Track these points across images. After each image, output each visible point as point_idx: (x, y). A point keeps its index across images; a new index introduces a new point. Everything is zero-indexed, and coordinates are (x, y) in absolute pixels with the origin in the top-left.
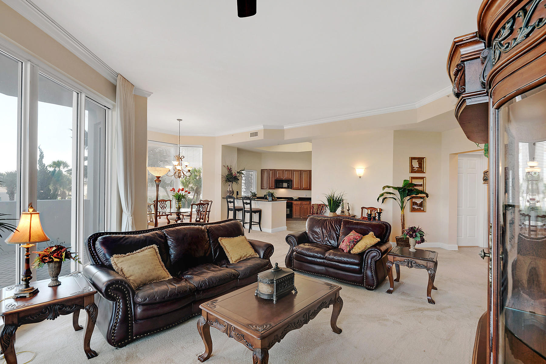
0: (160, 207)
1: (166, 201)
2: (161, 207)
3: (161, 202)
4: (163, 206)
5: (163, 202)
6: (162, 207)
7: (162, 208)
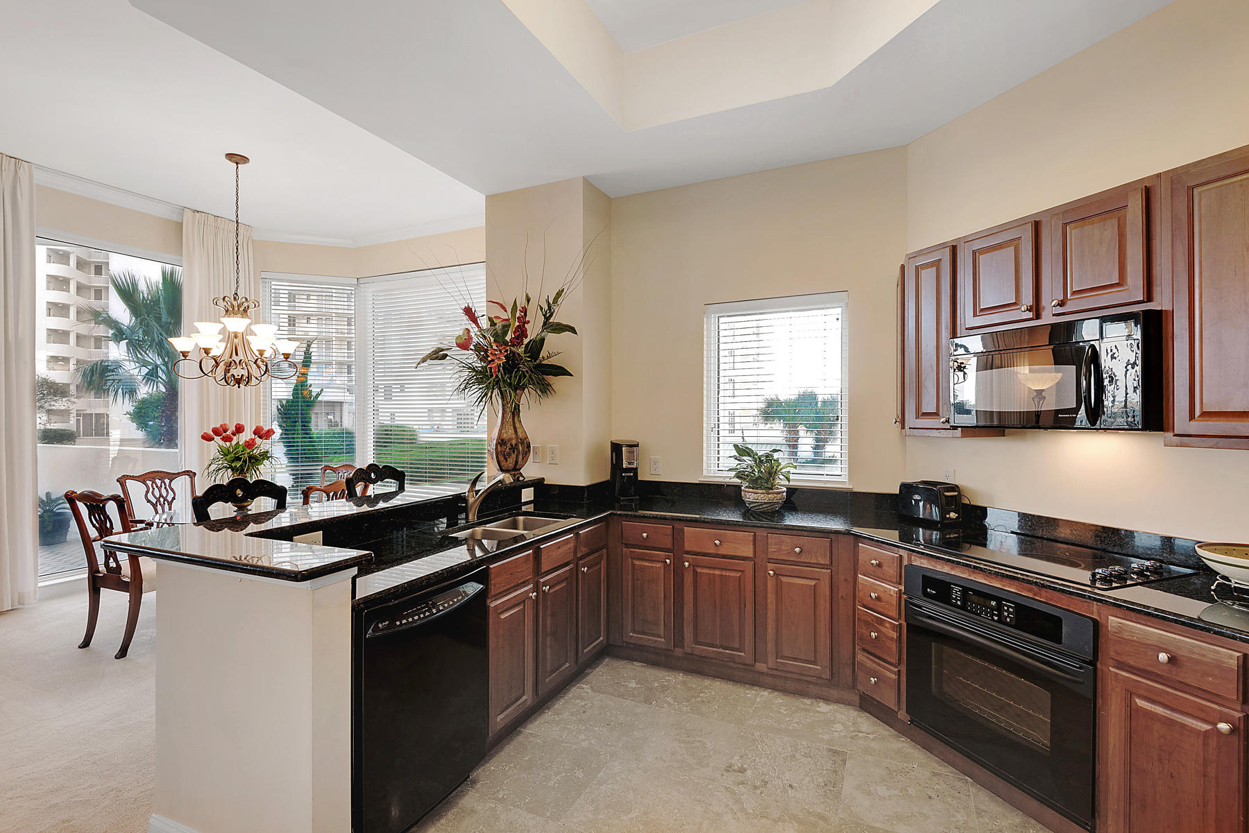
0: (149, 501)
1: (172, 476)
2: (154, 501)
3: (149, 483)
4: (161, 495)
5: (158, 482)
6: (158, 500)
7: (155, 506)
